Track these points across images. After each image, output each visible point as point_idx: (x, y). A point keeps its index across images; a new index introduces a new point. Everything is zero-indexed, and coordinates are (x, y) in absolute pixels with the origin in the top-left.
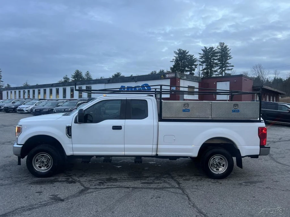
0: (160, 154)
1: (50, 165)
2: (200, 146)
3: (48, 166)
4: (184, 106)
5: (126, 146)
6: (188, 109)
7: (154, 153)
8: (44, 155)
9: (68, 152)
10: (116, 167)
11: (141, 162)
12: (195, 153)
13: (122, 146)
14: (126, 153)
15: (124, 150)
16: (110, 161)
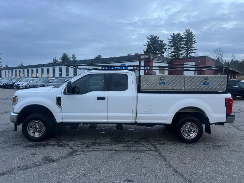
0: (139, 121)
1: (42, 131)
2: (174, 115)
3: (41, 132)
4: (160, 79)
5: (110, 114)
6: (164, 82)
7: (133, 121)
8: (37, 123)
9: (59, 120)
10: (100, 132)
11: (122, 128)
12: (169, 121)
13: (106, 114)
14: (108, 120)
15: (108, 118)
16: (95, 127)
